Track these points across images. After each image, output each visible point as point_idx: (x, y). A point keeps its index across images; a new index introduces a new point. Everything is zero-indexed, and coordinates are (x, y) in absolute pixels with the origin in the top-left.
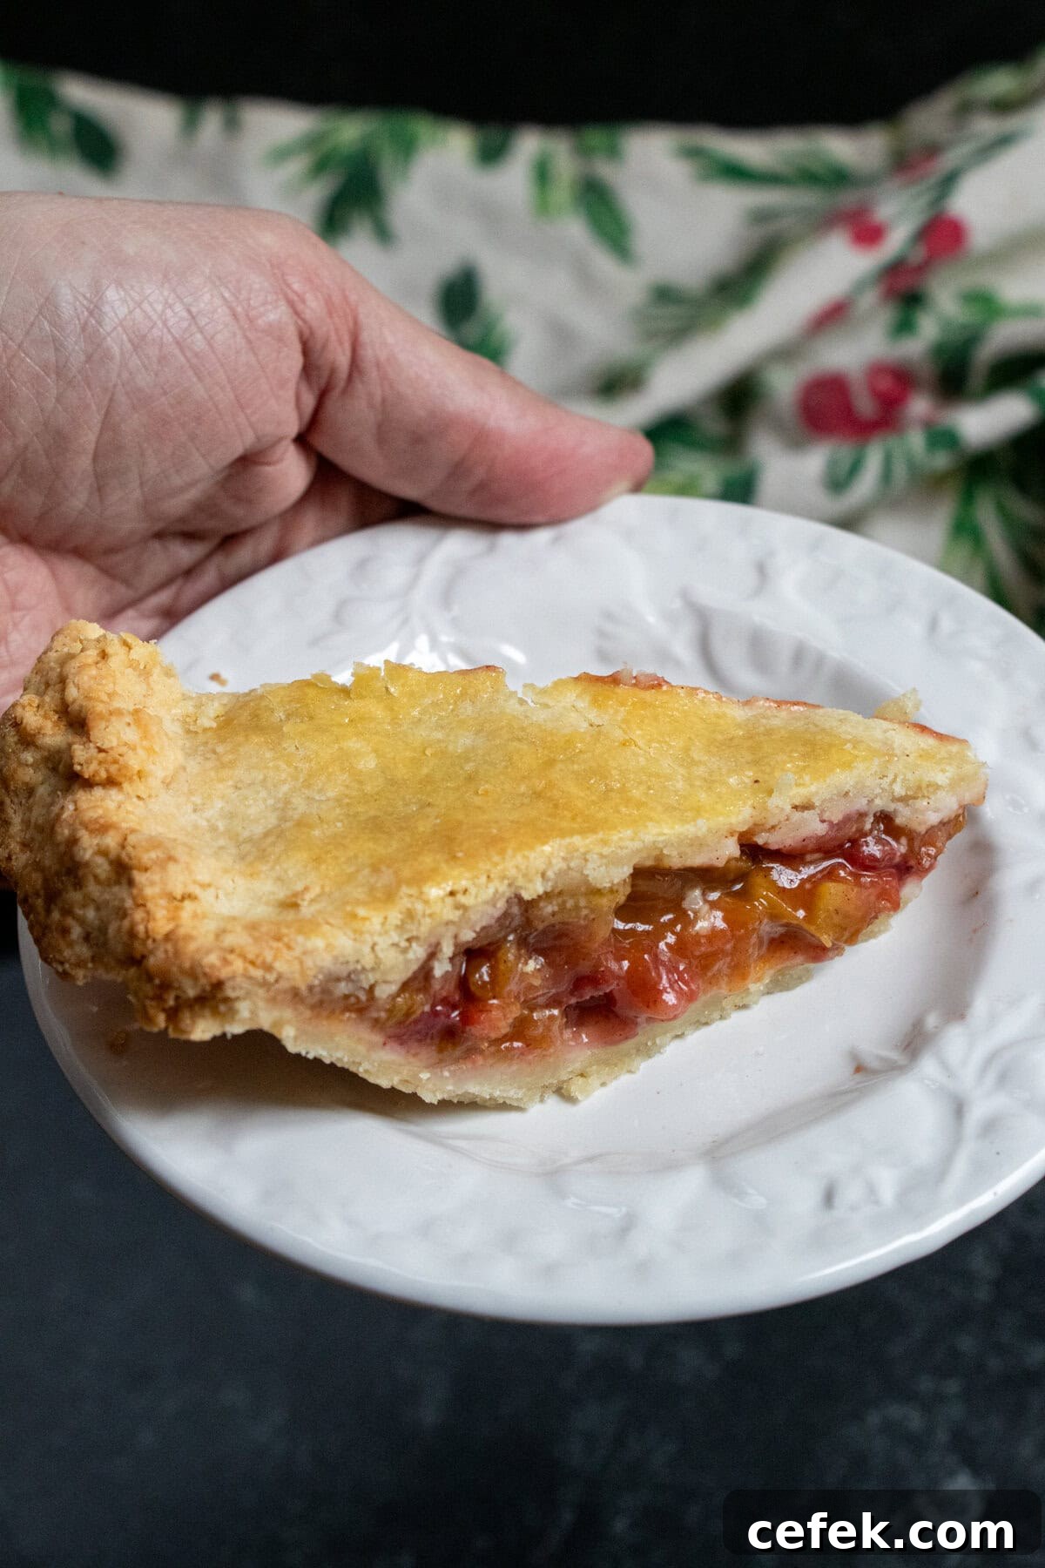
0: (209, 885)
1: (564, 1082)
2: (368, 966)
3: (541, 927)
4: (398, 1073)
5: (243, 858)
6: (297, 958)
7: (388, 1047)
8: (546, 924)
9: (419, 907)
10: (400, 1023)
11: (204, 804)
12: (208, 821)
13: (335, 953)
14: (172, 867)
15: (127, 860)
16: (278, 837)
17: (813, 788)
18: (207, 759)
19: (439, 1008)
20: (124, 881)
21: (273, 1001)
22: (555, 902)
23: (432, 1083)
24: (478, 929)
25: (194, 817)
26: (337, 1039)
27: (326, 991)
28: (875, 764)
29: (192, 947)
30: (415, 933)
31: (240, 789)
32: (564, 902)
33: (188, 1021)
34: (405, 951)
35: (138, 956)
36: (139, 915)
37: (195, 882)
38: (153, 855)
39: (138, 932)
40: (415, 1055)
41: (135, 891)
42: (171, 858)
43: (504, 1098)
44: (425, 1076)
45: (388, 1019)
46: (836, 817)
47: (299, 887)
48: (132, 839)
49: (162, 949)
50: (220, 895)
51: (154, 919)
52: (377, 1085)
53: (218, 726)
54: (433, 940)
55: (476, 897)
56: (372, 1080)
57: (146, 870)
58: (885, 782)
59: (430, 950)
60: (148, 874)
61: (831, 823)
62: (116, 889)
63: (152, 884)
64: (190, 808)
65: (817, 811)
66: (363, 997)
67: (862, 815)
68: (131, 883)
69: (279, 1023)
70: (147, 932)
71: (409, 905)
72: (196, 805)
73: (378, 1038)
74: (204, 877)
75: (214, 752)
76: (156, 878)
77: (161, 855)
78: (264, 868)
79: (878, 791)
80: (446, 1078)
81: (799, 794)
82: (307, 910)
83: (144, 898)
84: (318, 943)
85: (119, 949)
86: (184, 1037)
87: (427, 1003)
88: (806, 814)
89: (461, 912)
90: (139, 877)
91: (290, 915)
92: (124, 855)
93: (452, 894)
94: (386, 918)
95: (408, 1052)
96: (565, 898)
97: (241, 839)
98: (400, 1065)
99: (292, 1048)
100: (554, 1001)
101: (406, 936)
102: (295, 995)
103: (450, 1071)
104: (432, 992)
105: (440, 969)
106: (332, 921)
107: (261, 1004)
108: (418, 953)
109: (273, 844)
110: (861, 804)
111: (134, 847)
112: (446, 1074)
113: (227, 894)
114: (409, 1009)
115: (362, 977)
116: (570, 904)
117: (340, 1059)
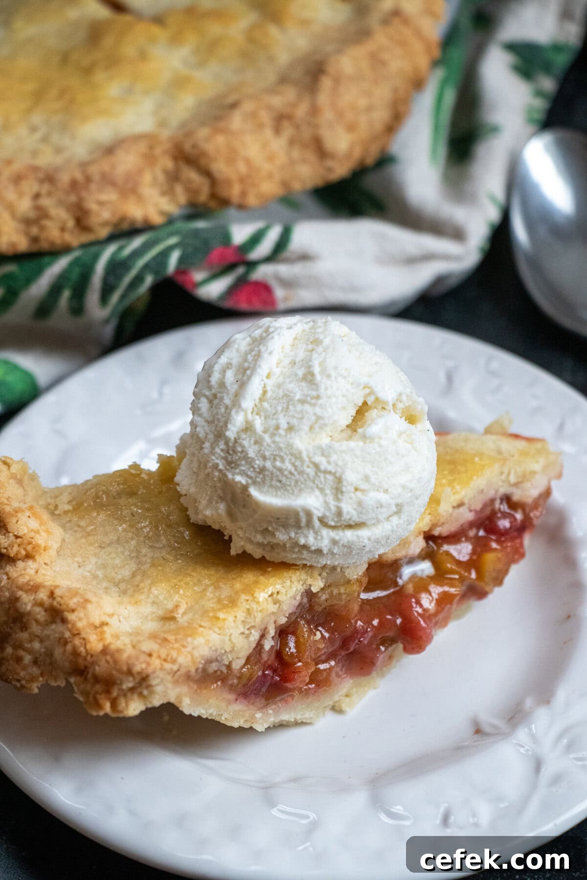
0: (113, 615)
1: (336, 702)
2: (228, 650)
3: (320, 609)
4: (243, 716)
5: (124, 592)
6: (190, 652)
7: (238, 701)
8: (323, 606)
9: (254, 606)
10: (244, 685)
11: (84, 561)
12: (89, 572)
13: (210, 645)
14: (89, 606)
15: (58, 606)
16: (143, 576)
17: (463, 493)
18: (75, 531)
19: (267, 672)
20: (58, 620)
21: (176, 682)
22: (326, 592)
23: (261, 719)
24: (287, 616)
25: (80, 571)
26: (211, 701)
27: (204, 670)
28: (497, 467)
29: (125, 656)
30: (253, 624)
31: (104, 548)
32: (332, 592)
33: (123, 705)
34: (248, 637)
35: (82, 668)
36: (77, 642)
37: (105, 614)
38: (75, 600)
39: (81, 652)
40: (253, 704)
41: (70, 626)
42: (87, 601)
43: (302, 719)
44: (258, 715)
45: (238, 684)
46: (478, 507)
47: (170, 606)
48: (58, 592)
49: (104, 661)
50: (121, 620)
51: (89, 642)
52: (232, 727)
53: (73, 507)
54: (263, 627)
55: (286, 595)
56: (229, 724)
57: (73, 611)
58: (504, 477)
59: (261, 634)
60: (76, 613)
61: (476, 511)
62: (53, 626)
63: (80, 619)
64: (76, 565)
65: (467, 506)
66: (225, 671)
67: (492, 501)
68: (64, 621)
69: (179, 698)
70: (87, 651)
71: (248, 607)
72: (80, 563)
73: (232, 697)
74: (109, 610)
75: (79, 526)
76: (82, 615)
77: (81, 600)
78: (143, 597)
79: (500, 483)
80: (270, 714)
81: (455, 499)
82: (182, 619)
83: (78, 629)
84: (199, 641)
85: (67, 664)
86: (121, 715)
87: (260, 670)
88: (461, 510)
89: (278, 605)
90: (71, 617)
91: (172, 625)
92: (55, 603)
93: (271, 595)
94: (236, 617)
95: (249, 702)
96: (332, 589)
97: (117, 581)
98: (244, 711)
99: (187, 711)
100: (332, 656)
101: (247, 627)
102: (188, 677)
103: (272, 709)
104: (263, 661)
105: (268, 644)
106: (203, 624)
107: (170, 685)
108: (255, 636)
109: (142, 581)
110: (491, 494)
111: (61, 597)
112: (271, 712)
113: (125, 618)
114: (251, 675)
115: (224, 657)
116: (335, 592)
117: (211, 714)
